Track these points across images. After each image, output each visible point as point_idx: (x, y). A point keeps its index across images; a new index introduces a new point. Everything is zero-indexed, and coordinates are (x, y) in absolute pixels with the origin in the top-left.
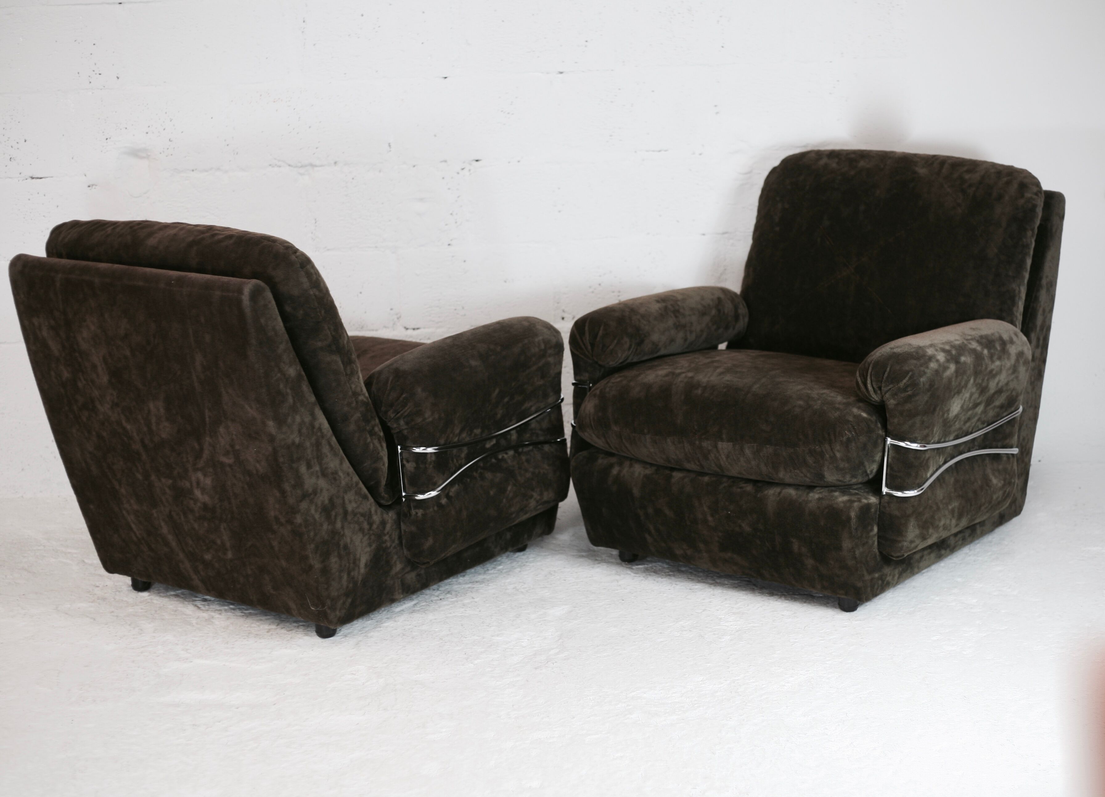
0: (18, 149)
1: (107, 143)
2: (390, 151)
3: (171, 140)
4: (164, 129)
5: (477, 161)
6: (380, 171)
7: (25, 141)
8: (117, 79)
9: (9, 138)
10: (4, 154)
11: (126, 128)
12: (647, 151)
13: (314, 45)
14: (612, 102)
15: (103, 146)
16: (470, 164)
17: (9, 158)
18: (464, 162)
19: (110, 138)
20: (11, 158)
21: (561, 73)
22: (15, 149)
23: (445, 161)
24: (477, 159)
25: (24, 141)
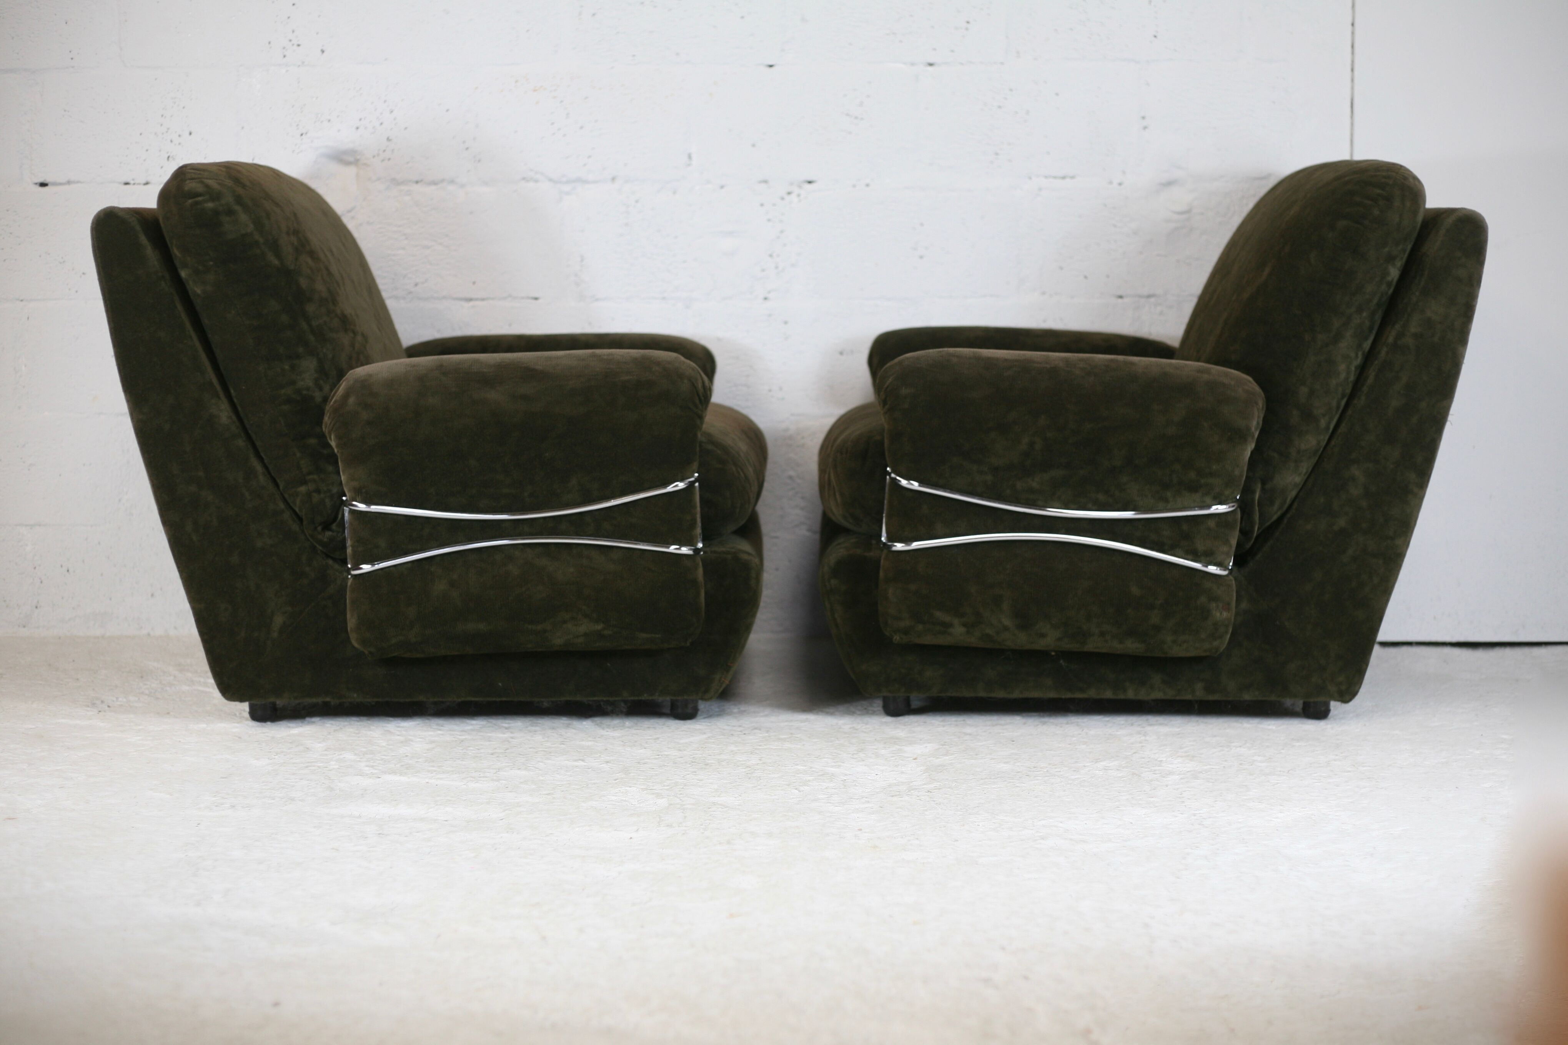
0: (180, 144)
1: (302, 139)
2: (689, 165)
3: (390, 138)
4: (381, 124)
5: (810, 182)
6: (675, 193)
7: (190, 134)
8: (320, 53)
9: (168, 129)
10: (160, 151)
11: (329, 121)
12: (1046, 177)
13: (594, 15)
14: (1000, 107)
15: (296, 145)
16: (800, 187)
17: (167, 157)
18: (792, 184)
19: (306, 133)
20: (169, 157)
21: (931, 65)
22: (175, 145)
23: (766, 182)
24: (810, 179)
25: (188, 133)
